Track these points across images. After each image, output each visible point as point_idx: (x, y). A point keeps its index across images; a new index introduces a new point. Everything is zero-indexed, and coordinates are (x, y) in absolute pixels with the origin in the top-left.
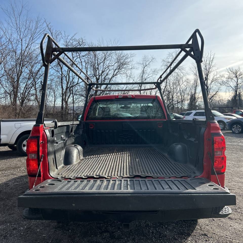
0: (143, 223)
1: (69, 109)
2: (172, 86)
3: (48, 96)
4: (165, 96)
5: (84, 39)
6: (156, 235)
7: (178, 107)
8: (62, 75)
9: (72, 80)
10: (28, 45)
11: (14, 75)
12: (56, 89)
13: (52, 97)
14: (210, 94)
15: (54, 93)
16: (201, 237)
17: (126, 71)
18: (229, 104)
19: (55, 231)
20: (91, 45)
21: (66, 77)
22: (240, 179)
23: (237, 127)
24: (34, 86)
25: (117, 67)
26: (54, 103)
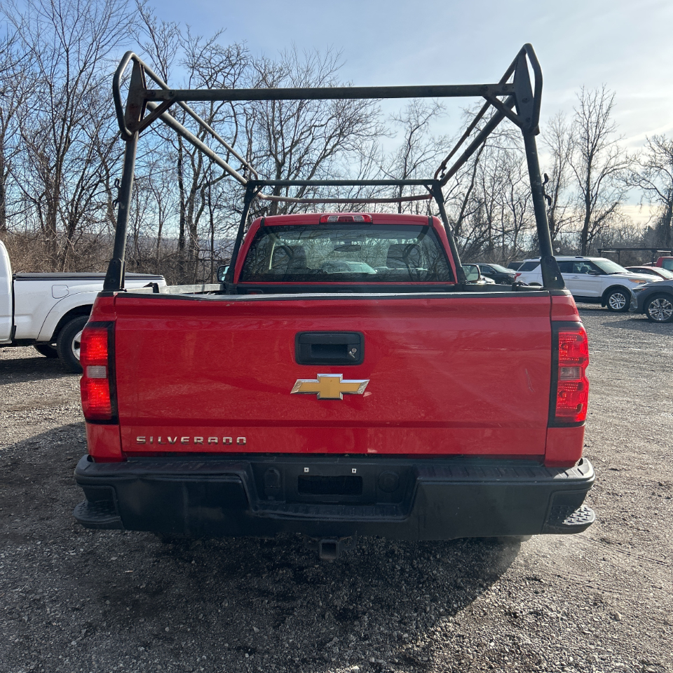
0: (380, 547)
1: (201, 249)
2: (489, 184)
3: (141, 211)
4: (468, 215)
5: (242, 48)
6: (409, 576)
7: (505, 246)
8: (180, 150)
9: (207, 165)
10: (85, 64)
11: (47, 150)
12: (165, 190)
13: (154, 212)
14: (596, 211)
15: (159, 203)
16: (524, 584)
17: (359, 143)
18: (648, 240)
19: (156, 561)
20: (263, 66)
21: (192, 157)
22: (647, 445)
23: (661, 306)
24: (105, 182)
25: (336, 130)
26: (158, 231)
